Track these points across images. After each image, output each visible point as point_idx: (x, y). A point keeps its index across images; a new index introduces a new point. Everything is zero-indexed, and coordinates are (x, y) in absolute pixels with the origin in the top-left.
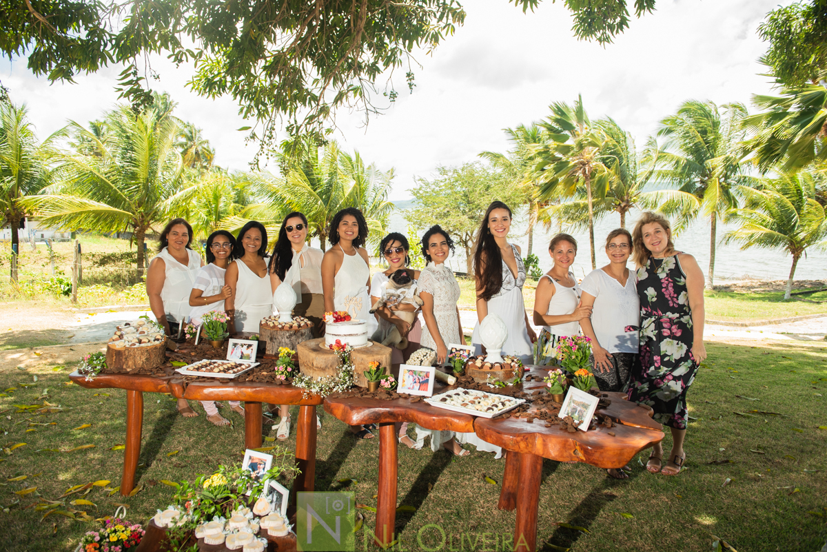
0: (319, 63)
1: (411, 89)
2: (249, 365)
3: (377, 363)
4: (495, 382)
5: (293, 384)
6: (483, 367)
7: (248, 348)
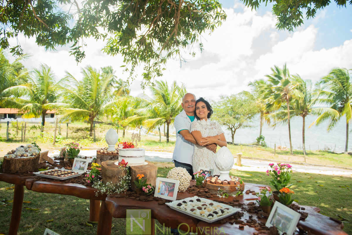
0: (161, 40)
1: (201, 51)
2: (78, 173)
3: (143, 176)
4: (224, 193)
5: (92, 186)
6: (215, 183)
7: (83, 163)
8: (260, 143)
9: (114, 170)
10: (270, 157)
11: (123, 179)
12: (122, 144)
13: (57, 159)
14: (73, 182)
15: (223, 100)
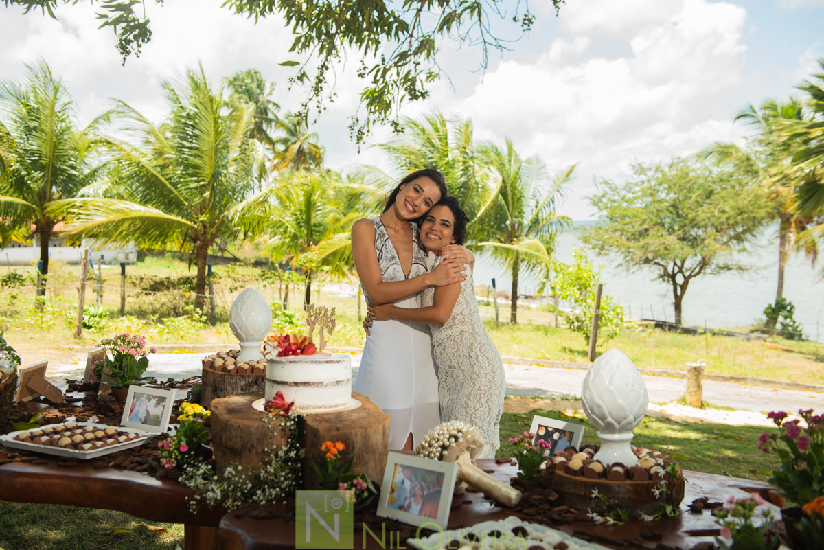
2: (137, 436)
3: (340, 446)
4: (610, 508)
5: (180, 479)
6: (584, 471)
7: (158, 403)
8: (778, 326)
9: (249, 427)
10: (814, 375)
11: (277, 456)
12: (276, 344)
13: (75, 389)
14: (119, 467)
15: (643, 177)
